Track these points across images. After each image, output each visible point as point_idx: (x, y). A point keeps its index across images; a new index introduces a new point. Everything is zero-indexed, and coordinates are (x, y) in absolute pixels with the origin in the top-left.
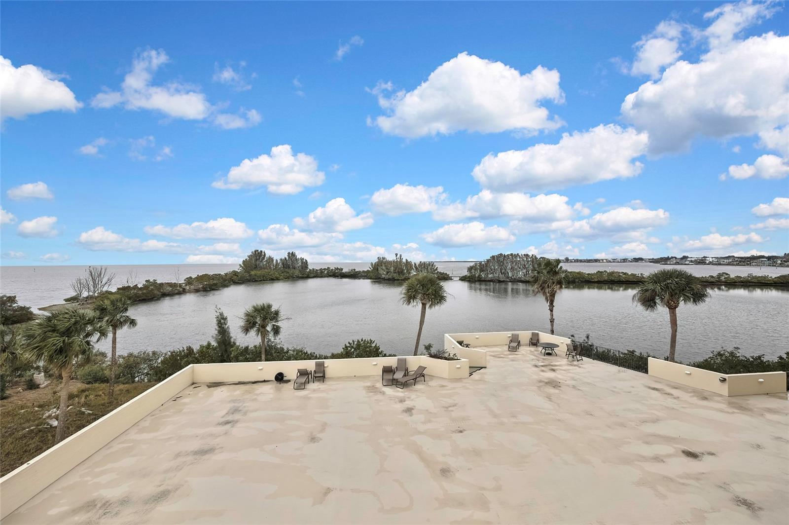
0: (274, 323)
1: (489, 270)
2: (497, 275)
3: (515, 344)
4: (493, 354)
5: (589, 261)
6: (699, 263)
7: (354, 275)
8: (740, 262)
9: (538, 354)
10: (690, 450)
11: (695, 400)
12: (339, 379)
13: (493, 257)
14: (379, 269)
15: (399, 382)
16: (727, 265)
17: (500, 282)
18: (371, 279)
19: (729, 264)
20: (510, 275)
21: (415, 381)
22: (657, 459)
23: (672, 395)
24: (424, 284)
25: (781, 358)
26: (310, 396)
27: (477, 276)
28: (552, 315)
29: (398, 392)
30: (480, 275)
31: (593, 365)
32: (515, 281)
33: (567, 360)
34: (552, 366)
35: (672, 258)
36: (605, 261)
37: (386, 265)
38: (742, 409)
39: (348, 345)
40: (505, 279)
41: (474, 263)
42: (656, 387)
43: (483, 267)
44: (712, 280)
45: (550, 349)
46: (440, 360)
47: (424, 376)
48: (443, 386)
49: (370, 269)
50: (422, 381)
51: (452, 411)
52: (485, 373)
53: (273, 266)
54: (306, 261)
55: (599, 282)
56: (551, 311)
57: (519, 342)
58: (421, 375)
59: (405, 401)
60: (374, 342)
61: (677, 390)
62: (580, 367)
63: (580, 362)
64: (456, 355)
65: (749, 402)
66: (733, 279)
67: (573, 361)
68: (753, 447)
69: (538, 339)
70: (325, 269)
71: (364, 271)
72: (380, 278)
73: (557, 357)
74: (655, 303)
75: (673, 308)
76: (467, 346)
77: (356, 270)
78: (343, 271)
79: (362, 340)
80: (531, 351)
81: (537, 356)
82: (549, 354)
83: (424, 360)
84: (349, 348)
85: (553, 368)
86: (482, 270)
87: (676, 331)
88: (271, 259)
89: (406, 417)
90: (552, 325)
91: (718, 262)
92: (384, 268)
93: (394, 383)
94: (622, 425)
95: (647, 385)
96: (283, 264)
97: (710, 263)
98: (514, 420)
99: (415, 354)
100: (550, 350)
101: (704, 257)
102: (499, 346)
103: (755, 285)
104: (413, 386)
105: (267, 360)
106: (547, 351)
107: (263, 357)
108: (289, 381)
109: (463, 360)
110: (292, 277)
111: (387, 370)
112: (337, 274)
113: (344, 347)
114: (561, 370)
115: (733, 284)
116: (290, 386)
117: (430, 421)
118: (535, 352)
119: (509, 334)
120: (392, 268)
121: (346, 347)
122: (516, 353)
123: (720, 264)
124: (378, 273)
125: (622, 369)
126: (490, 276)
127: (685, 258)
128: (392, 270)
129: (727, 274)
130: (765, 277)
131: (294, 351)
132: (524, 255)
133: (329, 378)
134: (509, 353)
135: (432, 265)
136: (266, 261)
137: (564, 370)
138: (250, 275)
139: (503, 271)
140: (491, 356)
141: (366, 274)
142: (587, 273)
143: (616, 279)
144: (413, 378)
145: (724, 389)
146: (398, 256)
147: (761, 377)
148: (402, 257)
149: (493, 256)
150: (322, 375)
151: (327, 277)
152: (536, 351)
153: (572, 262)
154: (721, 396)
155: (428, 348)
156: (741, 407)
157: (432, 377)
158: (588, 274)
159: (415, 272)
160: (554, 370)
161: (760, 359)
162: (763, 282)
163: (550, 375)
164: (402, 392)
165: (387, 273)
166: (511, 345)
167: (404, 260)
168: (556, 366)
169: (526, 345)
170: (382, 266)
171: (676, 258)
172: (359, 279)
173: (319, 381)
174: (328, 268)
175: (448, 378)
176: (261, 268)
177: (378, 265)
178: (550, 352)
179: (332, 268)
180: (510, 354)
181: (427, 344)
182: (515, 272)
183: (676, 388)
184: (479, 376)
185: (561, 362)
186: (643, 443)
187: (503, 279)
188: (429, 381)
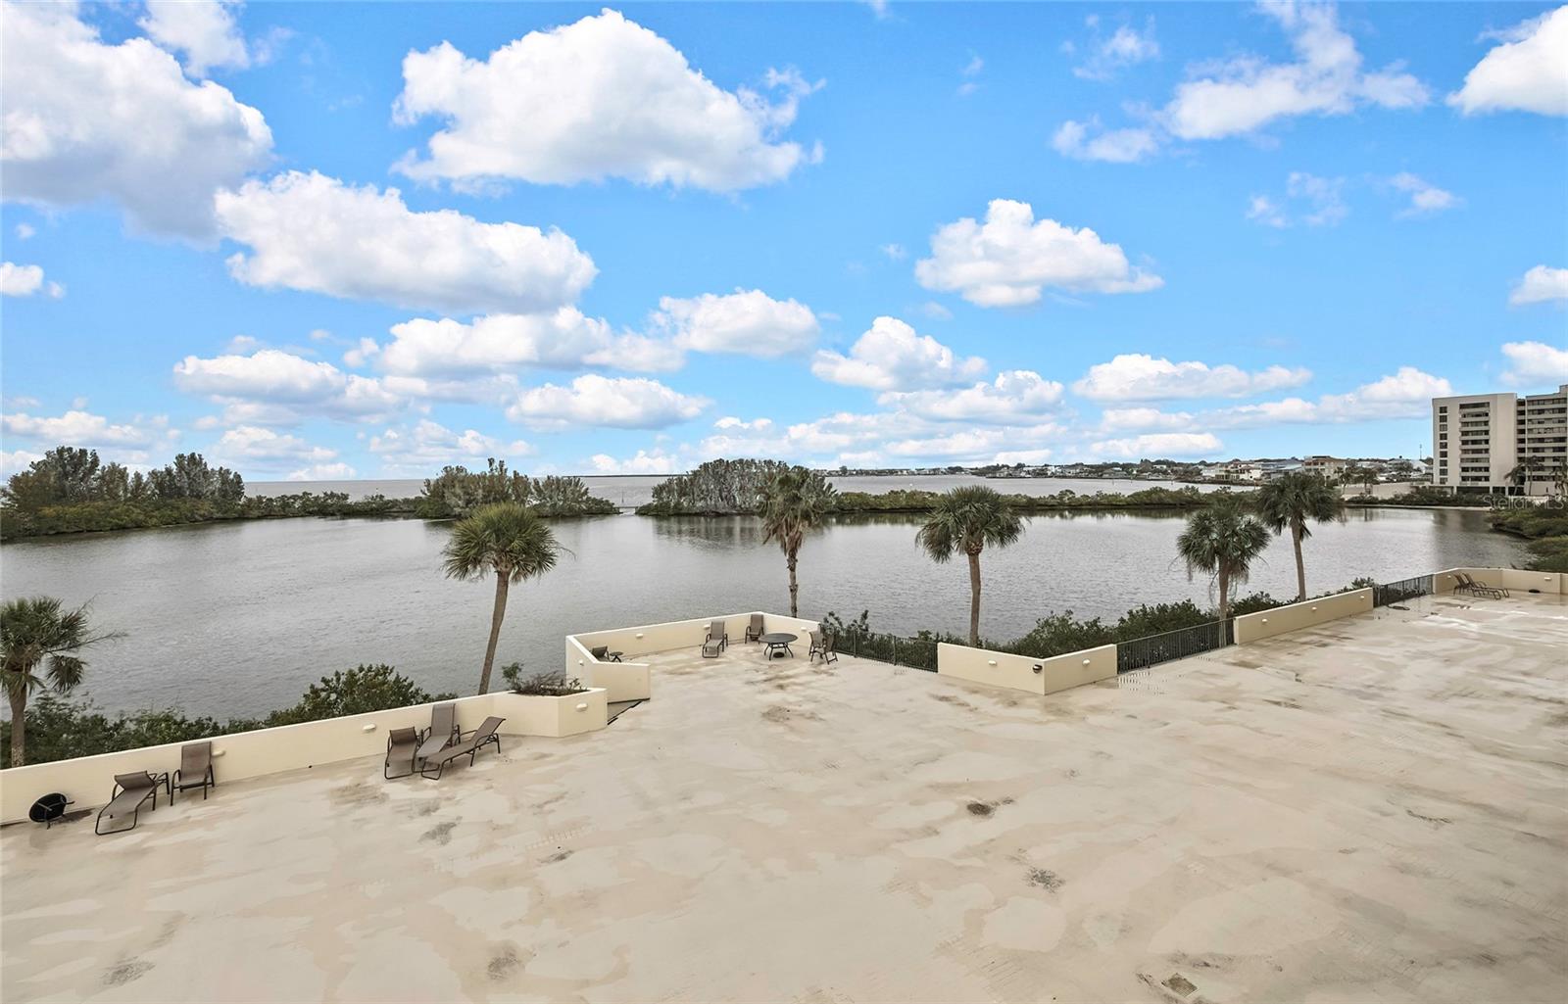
0: (60, 654)
1: (696, 491)
2: (713, 503)
3: (715, 643)
4: (669, 668)
5: (880, 473)
6: (1038, 474)
7: (379, 510)
8: (1090, 472)
9: (760, 657)
10: (980, 802)
11: (1001, 710)
12: (260, 780)
13: (705, 466)
14: (446, 495)
15: (430, 764)
16: (1074, 477)
17: (718, 515)
18: (424, 516)
19: (1076, 476)
20: (738, 501)
21: (473, 755)
22: (931, 831)
23: (968, 705)
24: (499, 529)
25: (1122, 620)
26: (145, 846)
27: (672, 504)
28: (793, 578)
29: (427, 789)
30: (678, 503)
31: (854, 666)
32: (746, 513)
33: (810, 663)
34: (781, 678)
35: (1003, 466)
36: (905, 472)
37: (465, 484)
38: (1061, 712)
39: (321, 685)
40: (727, 510)
41: (666, 479)
42: (947, 695)
43: (684, 486)
44: (1053, 502)
45: (781, 645)
46: (540, 697)
47: (497, 740)
48: (543, 756)
49: (423, 496)
50: (492, 752)
51: (553, 811)
52: (646, 713)
53: (126, 490)
54: (238, 476)
55: (892, 511)
56: (792, 569)
57: (725, 638)
58: (490, 738)
59: (437, 809)
60: (391, 671)
61: (978, 696)
62: (832, 674)
63: (832, 665)
64: (578, 681)
65: (1070, 700)
66: (1078, 499)
67: (821, 663)
68: (1066, 776)
69: (762, 629)
70: (295, 497)
71: (406, 501)
72: (447, 515)
73: (793, 660)
74: (949, 548)
75: (974, 554)
76: (617, 657)
77: (386, 498)
78: (349, 501)
79: (361, 669)
80: (747, 653)
81: (755, 663)
82: (779, 655)
83: (503, 702)
84: (323, 694)
85: (781, 682)
86: (682, 494)
87: (979, 593)
88: (117, 474)
89: (433, 850)
90: (794, 597)
91: (1063, 473)
92: (458, 491)
93: (420, 767)
94: (883, 777)
95: (935, 693)
96: (160, 485)
97: (1053, 475)
98: (685, 806)
99: (482, 692)
100: (780, 648)
101: (1046, 465)
102: (686, 650)
103: (1105, 509)
104: (469, 769)
105: (30, 760)
106: (775, 651)
107: (17, 752)
108: (87, 813)
109: (594, 690)
110: (187, 518)
111: (402, 739)
112: (331, 507)
113: (308, 692)
114: (795, 684)
115: (1079, 507)
116: (86, 826)
117: (491, 847)
118: (756, 654)
119: (706, 622)
120: (480, 491)
121: (315, 692)
122: (717, 660)
123: (1065, 477)
124: (445, 503)
125: (900, 668)
126: (699, 504)
127: (1020, 466)
128: (480, 497)
129: (1072, 493)
130: (1116, 496)
131: (140, 722)
132: (765, 461)
133: (227, 784)
134: (704, 661)
135: (577, 484)
136: (102, 478)
137: (800, 684)
138: (39, 519)
139: (724, 494)
140: (665, 672)
141: (412, 508)
142: (874, 494)
143: (920, 505)
144: (467, 750)
145: (1038, 684)
146: (496, 464)
147: (1086, 656)
148: (505, 467)
149: (705, 464)
150: (202, 780)
151: (302, 516)
152: (756, 651)
153: (852, 475)
154: (1035, 695)
155: (511, 673)
156: (1059, 710)
157: (518, 738)
158: (876, 497)
159: (536, 499)
160: (781, 687)
161: (1096, 626)
162: (1114, 503)
163: (776, 697)
164: (435, 787)
165: (467, 505)
166: (710, 644)
167: (510, 474)
168: (788, 677)
169: (738, 642)
170: (454, 486)
171: (1008, 467)
172: (395, 518)
173: (191, 796)
174: (305, 493)
175: (557, 736)
176: (82, 498)
177: (444, 486)
178: (782, 650)
179: (317, 492)
180: (707, 665)
181: (510, 665)
182: (748, 495)
183: (976, 692)
184: (631, 720)
185: (799, 668)
186: (911, 804)
187: (724, 511)
188: (509, 749)
